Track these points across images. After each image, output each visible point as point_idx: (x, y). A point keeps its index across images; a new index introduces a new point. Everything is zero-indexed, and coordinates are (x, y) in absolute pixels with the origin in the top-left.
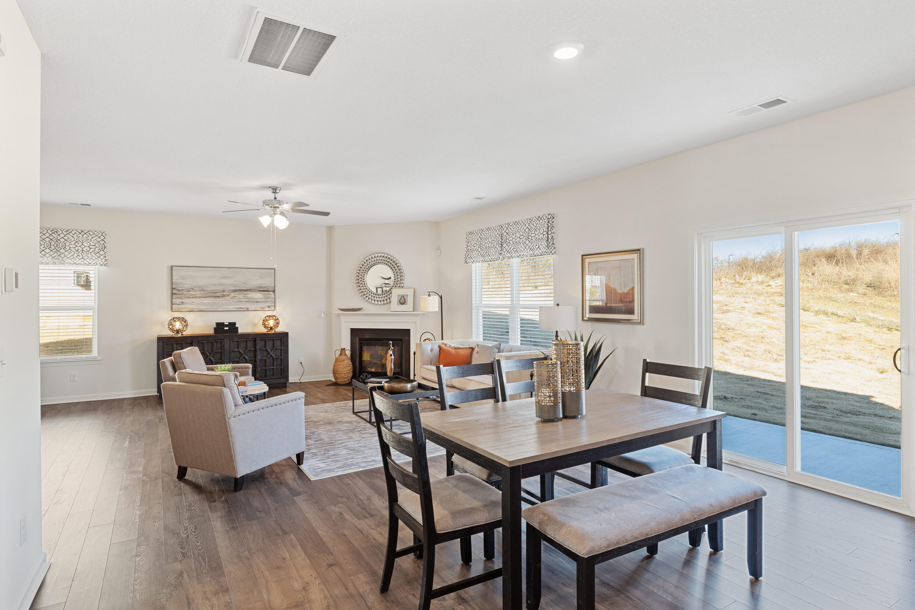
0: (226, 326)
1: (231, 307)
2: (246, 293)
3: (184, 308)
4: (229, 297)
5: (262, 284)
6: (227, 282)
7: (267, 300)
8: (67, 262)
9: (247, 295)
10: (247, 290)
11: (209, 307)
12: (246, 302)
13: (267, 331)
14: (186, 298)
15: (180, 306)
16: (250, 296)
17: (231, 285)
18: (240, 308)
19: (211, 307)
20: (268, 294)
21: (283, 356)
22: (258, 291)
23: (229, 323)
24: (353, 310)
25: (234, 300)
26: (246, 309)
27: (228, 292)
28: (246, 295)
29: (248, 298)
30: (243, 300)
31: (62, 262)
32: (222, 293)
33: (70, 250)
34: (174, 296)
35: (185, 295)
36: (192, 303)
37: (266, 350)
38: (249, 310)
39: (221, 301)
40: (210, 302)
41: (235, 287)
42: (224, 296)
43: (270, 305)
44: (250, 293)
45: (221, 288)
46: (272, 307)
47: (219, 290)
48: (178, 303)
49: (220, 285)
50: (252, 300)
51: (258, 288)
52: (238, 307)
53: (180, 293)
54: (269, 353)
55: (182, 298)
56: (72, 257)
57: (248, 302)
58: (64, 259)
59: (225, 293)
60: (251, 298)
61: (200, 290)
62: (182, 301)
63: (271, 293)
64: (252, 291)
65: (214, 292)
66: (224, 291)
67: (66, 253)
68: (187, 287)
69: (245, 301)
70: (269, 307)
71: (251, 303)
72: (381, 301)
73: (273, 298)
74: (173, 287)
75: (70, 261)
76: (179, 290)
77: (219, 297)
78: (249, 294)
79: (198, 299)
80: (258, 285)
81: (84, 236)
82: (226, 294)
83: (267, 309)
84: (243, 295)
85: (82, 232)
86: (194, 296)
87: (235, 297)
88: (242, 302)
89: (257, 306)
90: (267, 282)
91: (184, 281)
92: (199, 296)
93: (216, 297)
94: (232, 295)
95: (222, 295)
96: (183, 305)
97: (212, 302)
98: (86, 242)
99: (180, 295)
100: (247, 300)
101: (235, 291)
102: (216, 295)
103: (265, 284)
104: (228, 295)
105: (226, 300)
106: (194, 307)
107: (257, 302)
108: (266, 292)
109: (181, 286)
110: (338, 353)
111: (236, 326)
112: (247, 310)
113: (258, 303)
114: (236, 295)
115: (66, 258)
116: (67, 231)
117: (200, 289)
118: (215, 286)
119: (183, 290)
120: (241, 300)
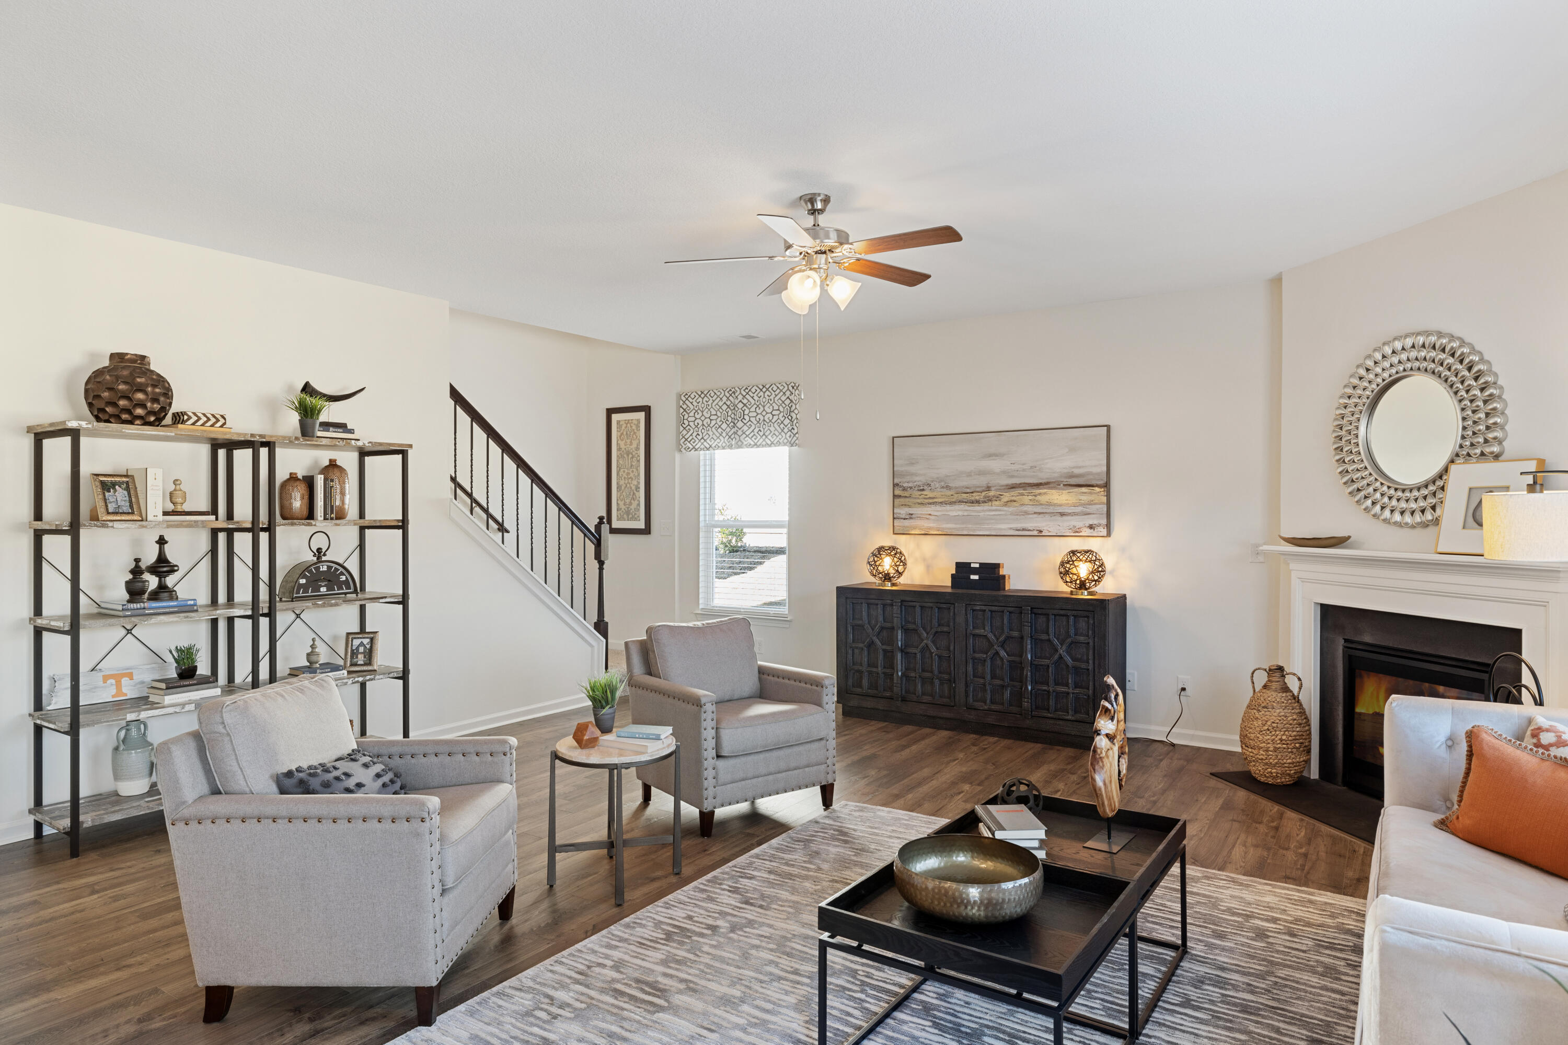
0: (975, 571)
1: (1004, 527)
2: (1038, 491)
3: (915, 528)
4: (997, 503)
5: (1074, 468)
6: (995, 465)
7: (1088, 510)
8: (745, 443)
9: (1039, 498)
10: (1038, 485)
11: (958, 526)
12: (1036, 516)
13: (1072, 593)
14: (917, 505)
15: (907, 523)
16: (1043, 499)
17: (1004, 472)
18: (1024, 530)
19: (964, 526)
20: (1090, 493)
21: (1091, 662)
22: (1064, 485)
23: (981, 564)
24: (1315, 542)
25: (1011, 509)
26: (1035, 533)
27: (996, 490)
28: (1035, 496)
29: (1041, 504)
30: (1030, 509)
31: (740, 443)
32: (983, 494)
33: (750, 423)
34: (897, 501)
35: (916, 498)
36: (928, 517)
37: (1049, 640)
38: (1043, 534)
39: (983, 511)
40: (960, 513)
41: (1013, 477)
42: (989, 500)
43: (1095, 522)
44: (1045, 491)
45: (982, 481)
46: (1101, 529)
47: (979, 487)
48: (903, 516)
49: (982, 473)
50: (1051, 509)
51: (1066, 477)
52: (1019, 526)
53: (906, 494)
54: (1056, 650)
55: (909, 506)
56: (752, 434)
57: (1042, 515)
58: (742, 438)
59: (992, 493)
60: (1049, 504)
61: (943, 487)
62: (911, 511)
63: (1097, 489)
64: (1051, 485)
65: (968, 490)
66: (988, 488)
67: (745, 428)
68: (920, 480)
69: (1035, 513)
70: (1091, 527)
71: (1047, 516)
72: (1413, 513)
73: (1103, 503)
74: (896, 481)
75: (750, 441)
76: (904, 489)
77: (978, 502)
78: (1045, 493)
79: (938, 508)
80: (1066, 471)
81: (766, 394)
82: (994, 496)
83: (1087, 532)
84: (1030, 497)
85: (764, 387)
86: (931, 501)
87: (1011, 501)
88: (1029, 514)
89: (1064, 525)
90: (1092, 463)
91: (912, 469)
92: (940, 500)
93: (973, 503)
94: (1007, 497)
95: (985, 497)
96: (911, 521)
97: (966, 514)
98: (769, 405)
99: (907, 500)
100: (1038, 509)
101: (1013, 487)
102: (973, 498)
103: (1080, 467)
104: (998, 498)
105: (994, 511)
106: (932, 525)
107: (1062, 514)
108: (1084, 490)
109: (908, 478)
110: (1261, 678)
111: (1001, 573)
112: (1040, 534)
113: (1065, 518)
114: (1014, 498)
115: (744, 436)
116: (747, 388)
117: (943, 484)
118: (971, 476)
119: (911, 488)
120: (1025, 508)
